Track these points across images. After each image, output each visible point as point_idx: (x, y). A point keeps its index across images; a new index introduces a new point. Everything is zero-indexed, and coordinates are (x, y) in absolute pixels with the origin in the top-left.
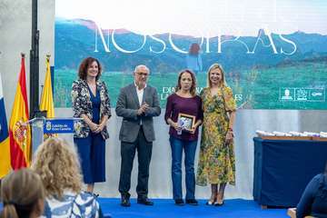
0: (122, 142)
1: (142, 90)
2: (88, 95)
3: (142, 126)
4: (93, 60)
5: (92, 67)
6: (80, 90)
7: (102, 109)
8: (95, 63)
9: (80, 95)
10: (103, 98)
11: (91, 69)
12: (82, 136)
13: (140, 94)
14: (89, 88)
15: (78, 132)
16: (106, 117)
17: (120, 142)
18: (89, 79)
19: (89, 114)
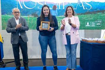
0: (13, 45)
3: (20, 36)
17: (12, 44)
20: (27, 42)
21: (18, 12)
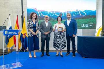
2: (32, 24)
4: (34, 13)
5: (34, 15)
6: (30, 22)
9: (29, 24)
10: (37, 25)
12: (31, 36)
14: (33, 22)
15: (30, 35)
18: (33, 19)
19: (33, 29)
20: (50, 38)
21: (48, 18)
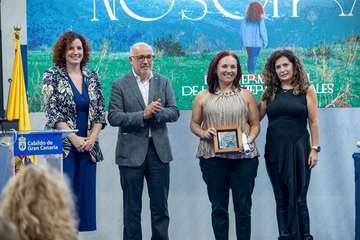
1: (146, 83)
2: (69, 91)
3: (151, 140)
4: (74, 37)
5: (72, 48)
6: (55, 83)
7: (92, 113)
8: (77, 42)
9: (56, 91)
10: (93, 96)
11: (70, 52)
13: (144, 88)
14: (70, 81)
16: (98, 126)
19: (71, 122)
21: (149, 57)
